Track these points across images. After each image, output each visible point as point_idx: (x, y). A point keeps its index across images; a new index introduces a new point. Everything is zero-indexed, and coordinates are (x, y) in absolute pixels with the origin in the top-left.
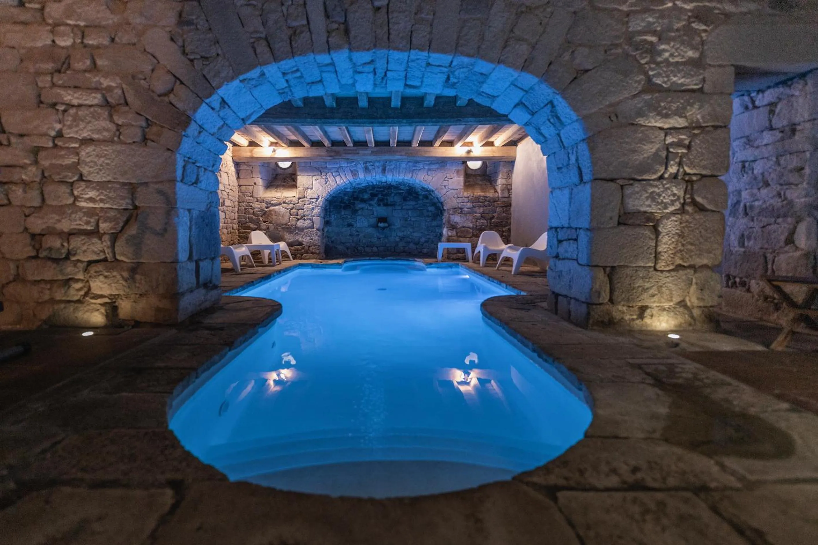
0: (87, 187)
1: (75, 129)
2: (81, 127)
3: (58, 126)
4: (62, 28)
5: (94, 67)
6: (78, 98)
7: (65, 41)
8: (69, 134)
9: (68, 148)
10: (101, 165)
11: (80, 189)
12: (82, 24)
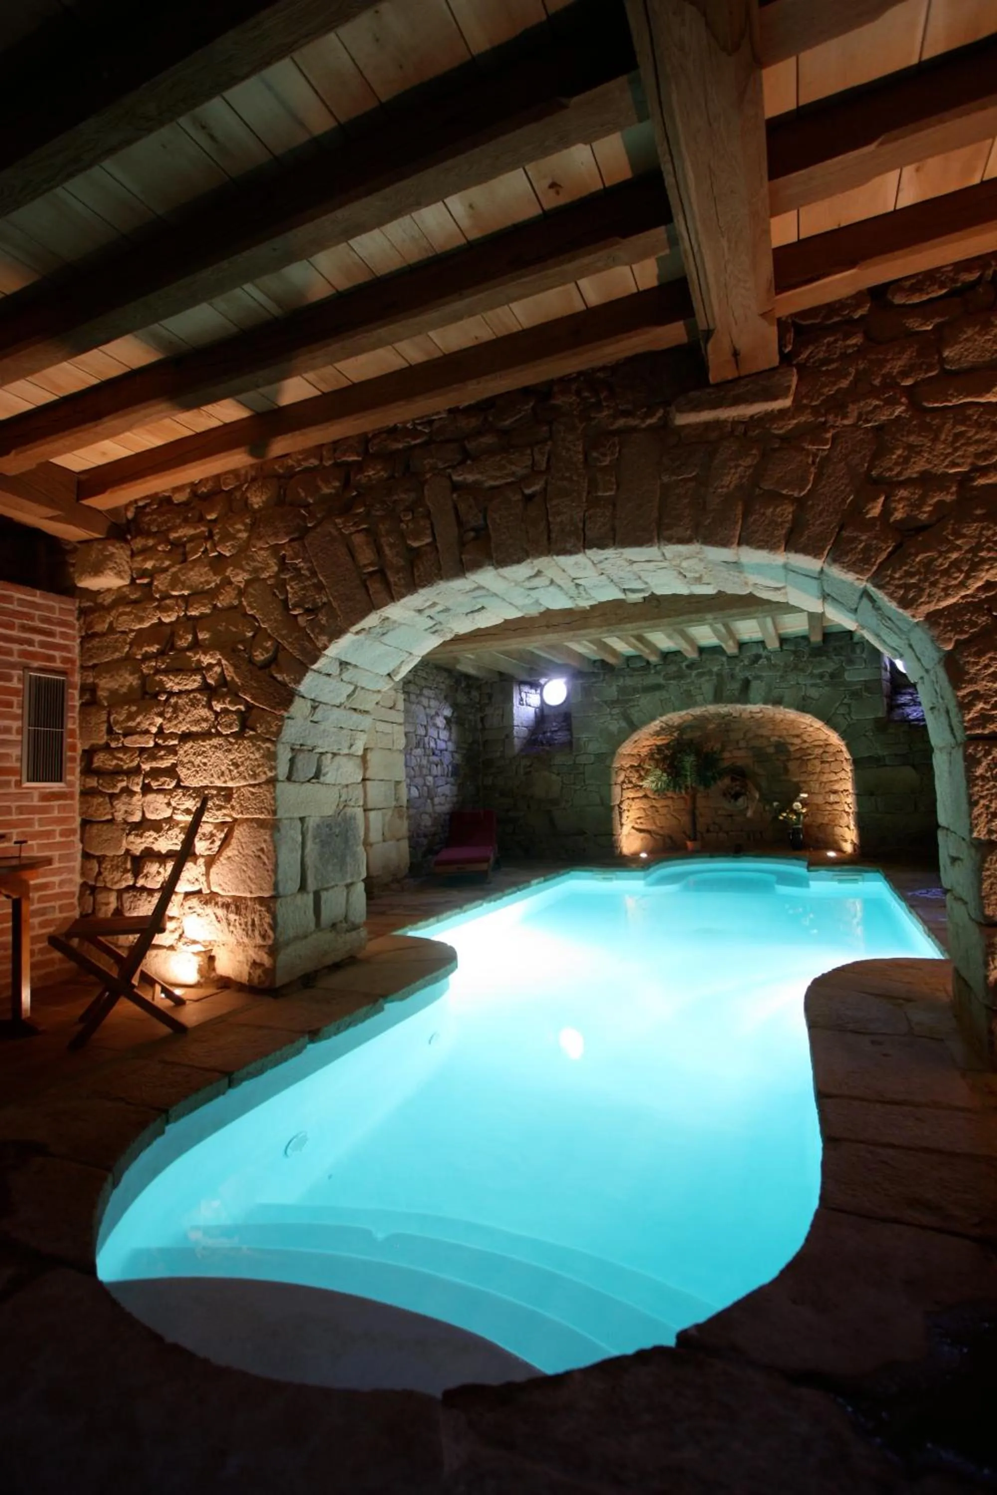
0: (184, 795)
1: (175, 722)
2: (180, 719)
3: (159, 721)
4: (168, 602)
5: (196, 645)
6: (179, 684)
7: (169, 616)
8: (168, 729)
9: (167, 746)
10: (199, 766)
11: (178, 797)
12: (186, 593)
